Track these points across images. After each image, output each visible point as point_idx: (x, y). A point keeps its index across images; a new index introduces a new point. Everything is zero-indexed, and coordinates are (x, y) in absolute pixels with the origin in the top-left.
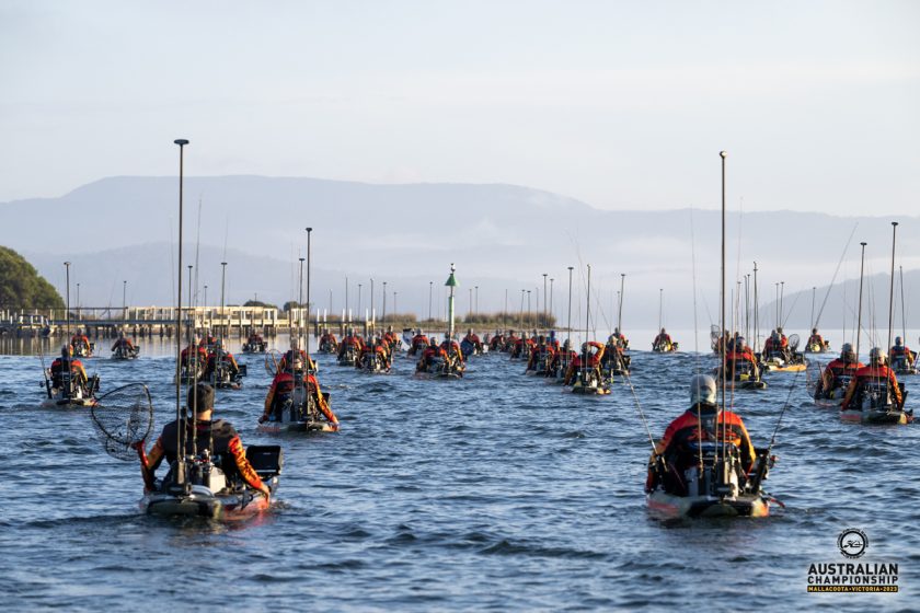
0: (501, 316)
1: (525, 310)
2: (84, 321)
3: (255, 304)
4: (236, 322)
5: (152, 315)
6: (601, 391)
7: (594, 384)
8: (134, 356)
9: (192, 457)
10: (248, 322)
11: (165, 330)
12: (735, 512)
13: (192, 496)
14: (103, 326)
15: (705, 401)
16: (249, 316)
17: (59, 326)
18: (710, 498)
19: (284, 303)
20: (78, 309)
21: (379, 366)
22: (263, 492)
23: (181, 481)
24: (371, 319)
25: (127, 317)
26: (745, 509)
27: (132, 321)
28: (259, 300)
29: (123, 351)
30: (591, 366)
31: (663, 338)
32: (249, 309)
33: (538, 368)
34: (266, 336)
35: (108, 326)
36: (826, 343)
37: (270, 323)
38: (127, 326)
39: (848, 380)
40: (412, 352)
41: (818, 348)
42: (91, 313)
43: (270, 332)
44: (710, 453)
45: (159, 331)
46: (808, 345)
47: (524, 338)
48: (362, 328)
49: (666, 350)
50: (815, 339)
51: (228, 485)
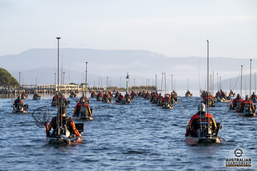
0: (141, 87)
1: (148, 85)
2: (25, 89)
3: (73, 84)
4: (67, 89)
5: (44, 87)
6: (170, 107)
7: (169, 106)
8: (39, 99)
9: (61, 127)
10: (71, 89)
11: (47, 91)
12: (212, 142)
13: (62, 138)
14: (30, 90)
15: (202, 110)
16: (71, 87)
17: (18, 90)
18: (204, 138)
19: (81, 84)
20: (23, 85)
21: (108, 101)
22: (80, 137)
23: (59, 134)
24: (105, 88)
25: (37, 88)
26: (214, 141)
27: (38, 89)
28: (73, 82)
29: (36, 97)
30: (167, 101)
31: (188, 93)
32: (71, 85)
33: (153, 101)
34: (76, 93)
35: (31, 90)
36: (235, 94)
37: (77, 89)
38: (37, 90)
39: (239, 104)
40: (115, 97)
41: (232, 95)
42: (27, 86)
43: (77, 92)
44: (203, 125)
45: (46, 92)
46: (230, 95)
47: (148, 93)
48: (102, 90)
49: (189, 96)
50: (231, 93)
51: (71, 135)
